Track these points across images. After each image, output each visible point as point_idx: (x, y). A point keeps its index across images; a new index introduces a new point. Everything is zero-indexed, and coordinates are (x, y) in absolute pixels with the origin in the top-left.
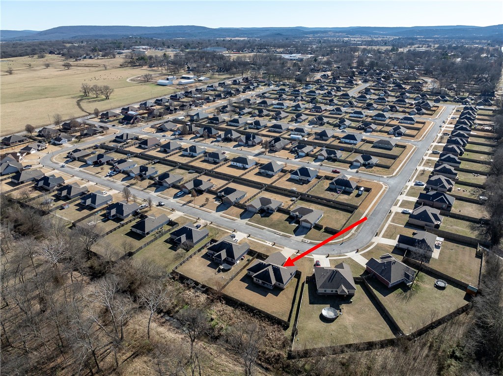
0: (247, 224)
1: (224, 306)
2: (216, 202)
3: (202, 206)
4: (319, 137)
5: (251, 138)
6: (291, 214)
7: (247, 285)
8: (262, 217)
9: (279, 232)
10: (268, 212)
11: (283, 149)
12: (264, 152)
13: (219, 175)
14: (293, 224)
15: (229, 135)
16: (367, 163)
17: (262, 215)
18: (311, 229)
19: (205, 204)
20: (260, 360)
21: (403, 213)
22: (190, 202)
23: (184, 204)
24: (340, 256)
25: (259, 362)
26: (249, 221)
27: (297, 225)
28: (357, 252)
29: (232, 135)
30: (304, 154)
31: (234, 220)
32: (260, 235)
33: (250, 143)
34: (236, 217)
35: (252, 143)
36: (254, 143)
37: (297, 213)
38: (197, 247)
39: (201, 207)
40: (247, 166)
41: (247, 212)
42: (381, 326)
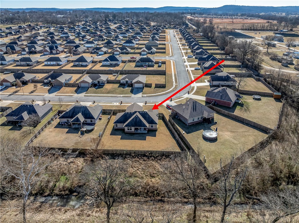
0: (85, 96)
1: (110, 161)
2: (45, 87)
3: (32, 92)
4: (107, 45)
5: (55, 48)
6: (121, 82)
7: (120, 136)
8: (96, 89)
9: (119, 95)
10: (100, 85)
11: (84, 53)
12: (70, 56)
13: (38, 71)
14: (127, 88)
15: (33, 49)
16: (150, 52)
17: (96, 88)
18: (143, 88)
19: (34, 91)
20: (185, 197)
21: (196, 69)
22: (16, 92)
23: (11, 95)
24: (180, 98)
25: (186, 200)
26: (86, 93)
27: (131, 88)
28: (189, 93)
29: (35, 48)
30: (103, 53)
31: (72, 96)
32: (104, 100)
33: (54, 52)
34: (72, 93)
35: (57, 52)
36: (58, 52)
37: (127, 79)
38: (44, 121)
39: (30, 93)
40: (61, 63)
41: (80, 88)
42: (251, 131)
